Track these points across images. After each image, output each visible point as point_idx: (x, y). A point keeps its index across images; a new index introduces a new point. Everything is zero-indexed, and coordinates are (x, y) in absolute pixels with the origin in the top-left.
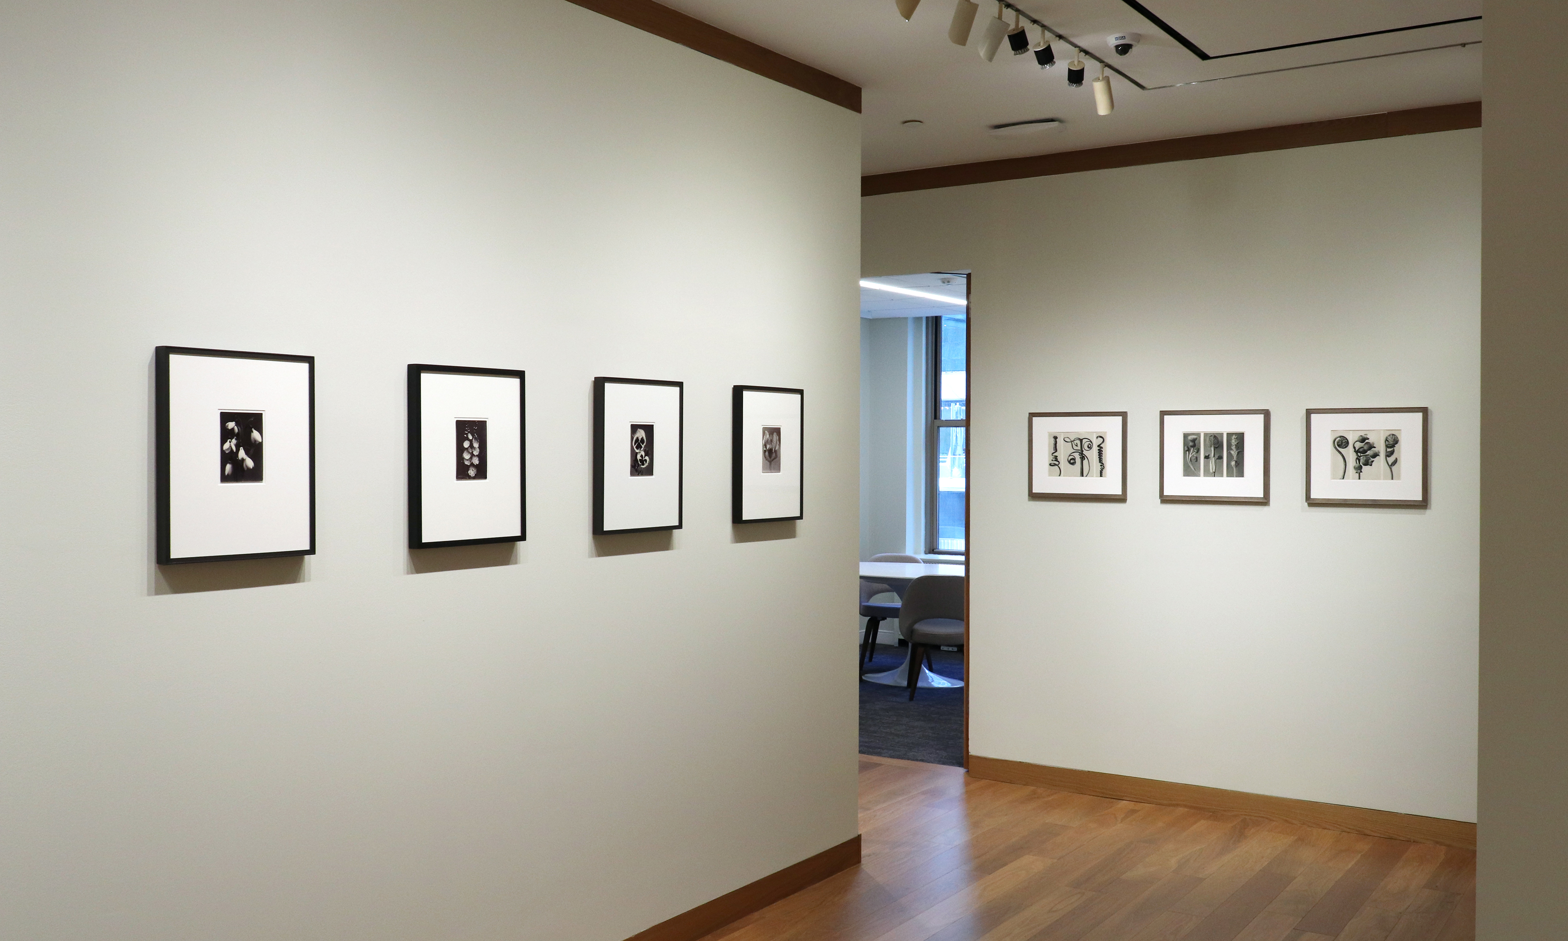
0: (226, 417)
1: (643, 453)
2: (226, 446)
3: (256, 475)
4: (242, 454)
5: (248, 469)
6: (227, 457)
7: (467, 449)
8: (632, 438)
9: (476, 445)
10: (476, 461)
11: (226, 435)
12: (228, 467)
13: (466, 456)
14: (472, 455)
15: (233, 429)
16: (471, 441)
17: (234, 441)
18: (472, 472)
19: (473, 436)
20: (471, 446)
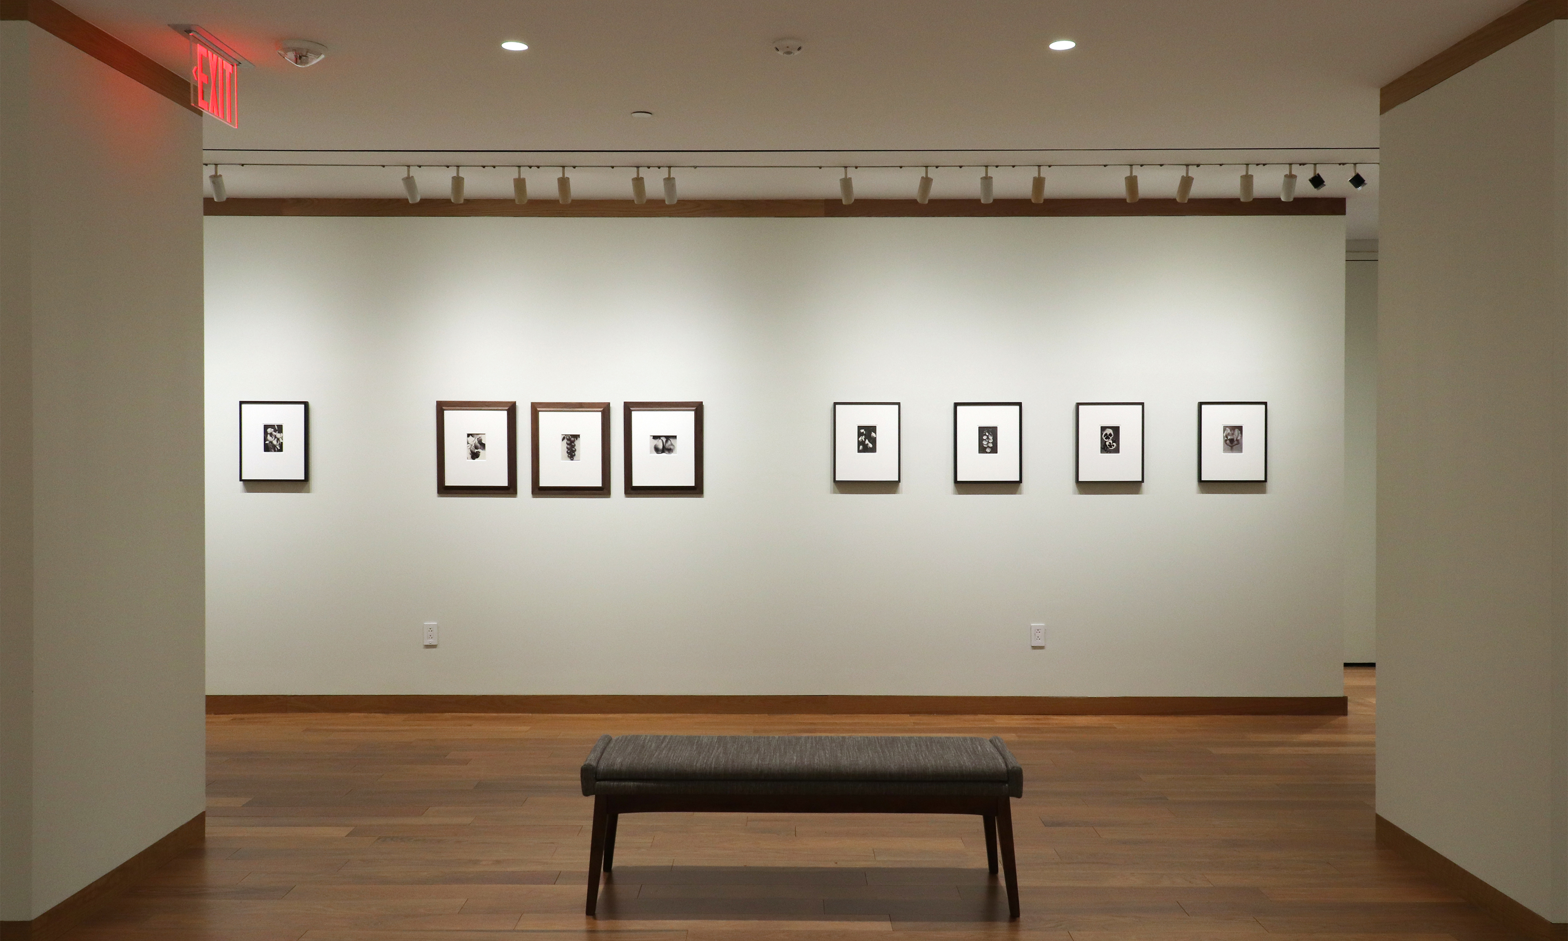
0: (860, 428)
1: (1111, 442)
2: (860, 439)
3: (873, 450)
4: (867, 442)
5: (870, 448)
6: (859, 443)
7: (985, 440)
8: (1102, 434)
9: (991, 438)
10: (991, 445)
11: (860, 434)
12: (861, 447)
13: (985, 443)
14: (989, 442)
15: (863, 432)
16: (988, 436)
17: (864, 437)
18: (988, 450)
19: (989, 434)
20: (988, 438)
